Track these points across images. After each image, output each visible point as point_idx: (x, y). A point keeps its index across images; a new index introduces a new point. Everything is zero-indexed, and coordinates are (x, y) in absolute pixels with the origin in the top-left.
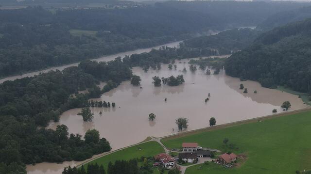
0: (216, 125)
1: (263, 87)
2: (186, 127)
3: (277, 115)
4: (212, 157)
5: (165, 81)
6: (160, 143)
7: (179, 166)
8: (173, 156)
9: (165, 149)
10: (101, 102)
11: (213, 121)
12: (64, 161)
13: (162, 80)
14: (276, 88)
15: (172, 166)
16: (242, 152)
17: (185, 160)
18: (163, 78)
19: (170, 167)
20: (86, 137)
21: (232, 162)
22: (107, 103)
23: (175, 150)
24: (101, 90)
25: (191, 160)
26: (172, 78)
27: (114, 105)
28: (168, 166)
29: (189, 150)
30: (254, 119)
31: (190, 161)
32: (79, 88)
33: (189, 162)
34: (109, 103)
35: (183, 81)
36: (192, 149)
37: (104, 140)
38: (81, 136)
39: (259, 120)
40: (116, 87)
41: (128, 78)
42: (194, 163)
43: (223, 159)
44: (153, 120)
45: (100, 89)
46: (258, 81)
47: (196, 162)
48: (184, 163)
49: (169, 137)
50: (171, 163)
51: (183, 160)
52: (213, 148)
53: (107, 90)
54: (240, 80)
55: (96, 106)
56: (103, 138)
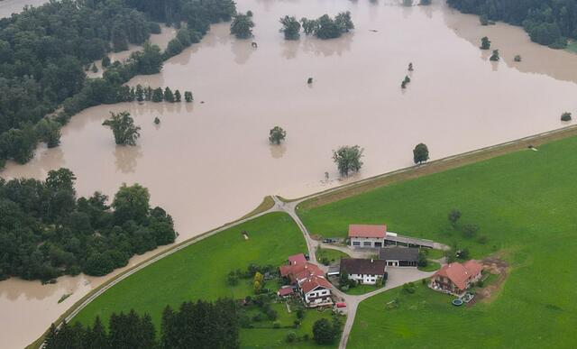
0: (428, 161)
1: (533, 43)
2: (357, 167)
3: (573, 130)
4: (422, 265)
5: (309, 26)
6: (296, 218)
7: (340, 294)
8: (325, 263)
9: (307, 237)
10: (160, 90)
11: (421, 153)
12: (60, 274)
13: (301, 24)
14: (563, 46)
15: (324, 298)
16: (495, 249)
17: (355, 277)
18: (304, 20)
19: (317, 301)
20: (116, 204)
21: (472, 285)
22: (174, 92)
23: (329, 242)
24: (162, 51)
25: (370, 278)
26: (325, 19)
27: (189, 97)
28: (312, 300)
29: (365, 243)
30: (519, 143)
31: (368, 279)
32: (111, 45)
33: (365, 282)
34: (177, 93)
35: (350, 26)
36: (373, 241)
37: (159, 212)
38: (105, 198)
39: (529, 143)
40: (195, 41)
41: (226, 18)
42: (376, 286)
43: (450, 281)
44: (279, 143)
45: (159, 50)
46: (521, 25)
47: (384, 284)
48: (353, 287)
49: (316, 199)
50: (320, 292)
51: (350, 277)
52: (422, 236)
53: (176, 49)
54: (479, 22)
55: (148, 99)
56: (158, 208)
